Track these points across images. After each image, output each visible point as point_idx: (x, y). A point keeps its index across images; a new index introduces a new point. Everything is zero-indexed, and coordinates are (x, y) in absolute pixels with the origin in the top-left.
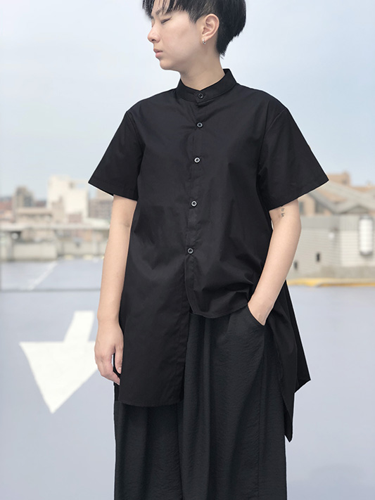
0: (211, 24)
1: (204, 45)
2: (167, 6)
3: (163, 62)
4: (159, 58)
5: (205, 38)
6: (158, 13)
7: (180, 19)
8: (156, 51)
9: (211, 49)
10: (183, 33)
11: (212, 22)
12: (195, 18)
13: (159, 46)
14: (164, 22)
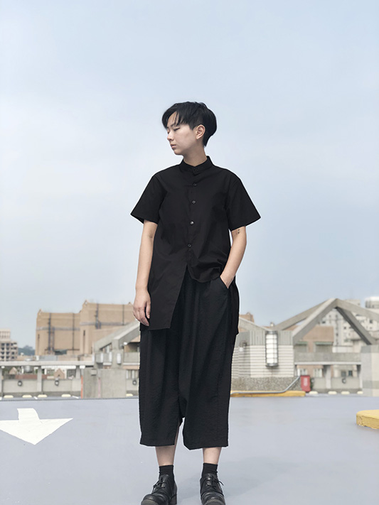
0: (201, 130)
1: (197, 140)
2: (177, 122)
3: (176, 150)
4: (173, 149)
5: (198, 137)
6: (172, 126)
7: (185, 129)
8: (172, 145)
9: (201, 143)
10: (187, 135)
11: (202, 129)
12: (192, 128)
13: (173, 143)
14: (175, 130)
